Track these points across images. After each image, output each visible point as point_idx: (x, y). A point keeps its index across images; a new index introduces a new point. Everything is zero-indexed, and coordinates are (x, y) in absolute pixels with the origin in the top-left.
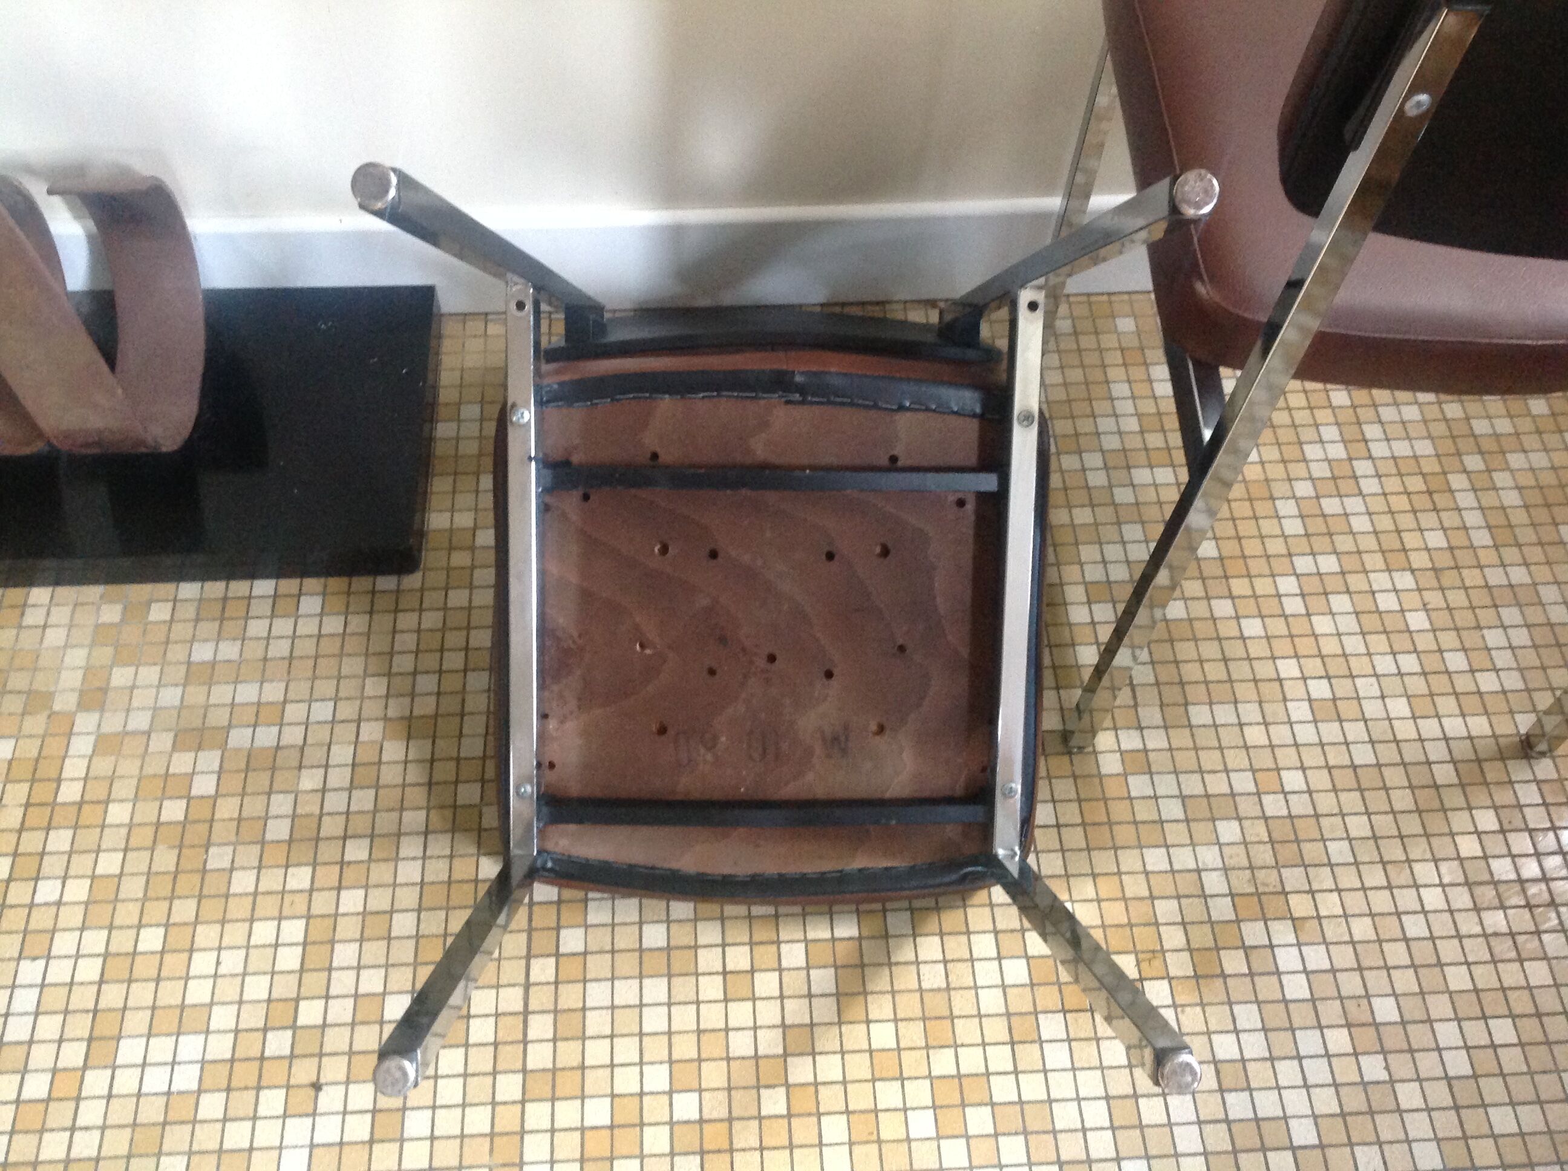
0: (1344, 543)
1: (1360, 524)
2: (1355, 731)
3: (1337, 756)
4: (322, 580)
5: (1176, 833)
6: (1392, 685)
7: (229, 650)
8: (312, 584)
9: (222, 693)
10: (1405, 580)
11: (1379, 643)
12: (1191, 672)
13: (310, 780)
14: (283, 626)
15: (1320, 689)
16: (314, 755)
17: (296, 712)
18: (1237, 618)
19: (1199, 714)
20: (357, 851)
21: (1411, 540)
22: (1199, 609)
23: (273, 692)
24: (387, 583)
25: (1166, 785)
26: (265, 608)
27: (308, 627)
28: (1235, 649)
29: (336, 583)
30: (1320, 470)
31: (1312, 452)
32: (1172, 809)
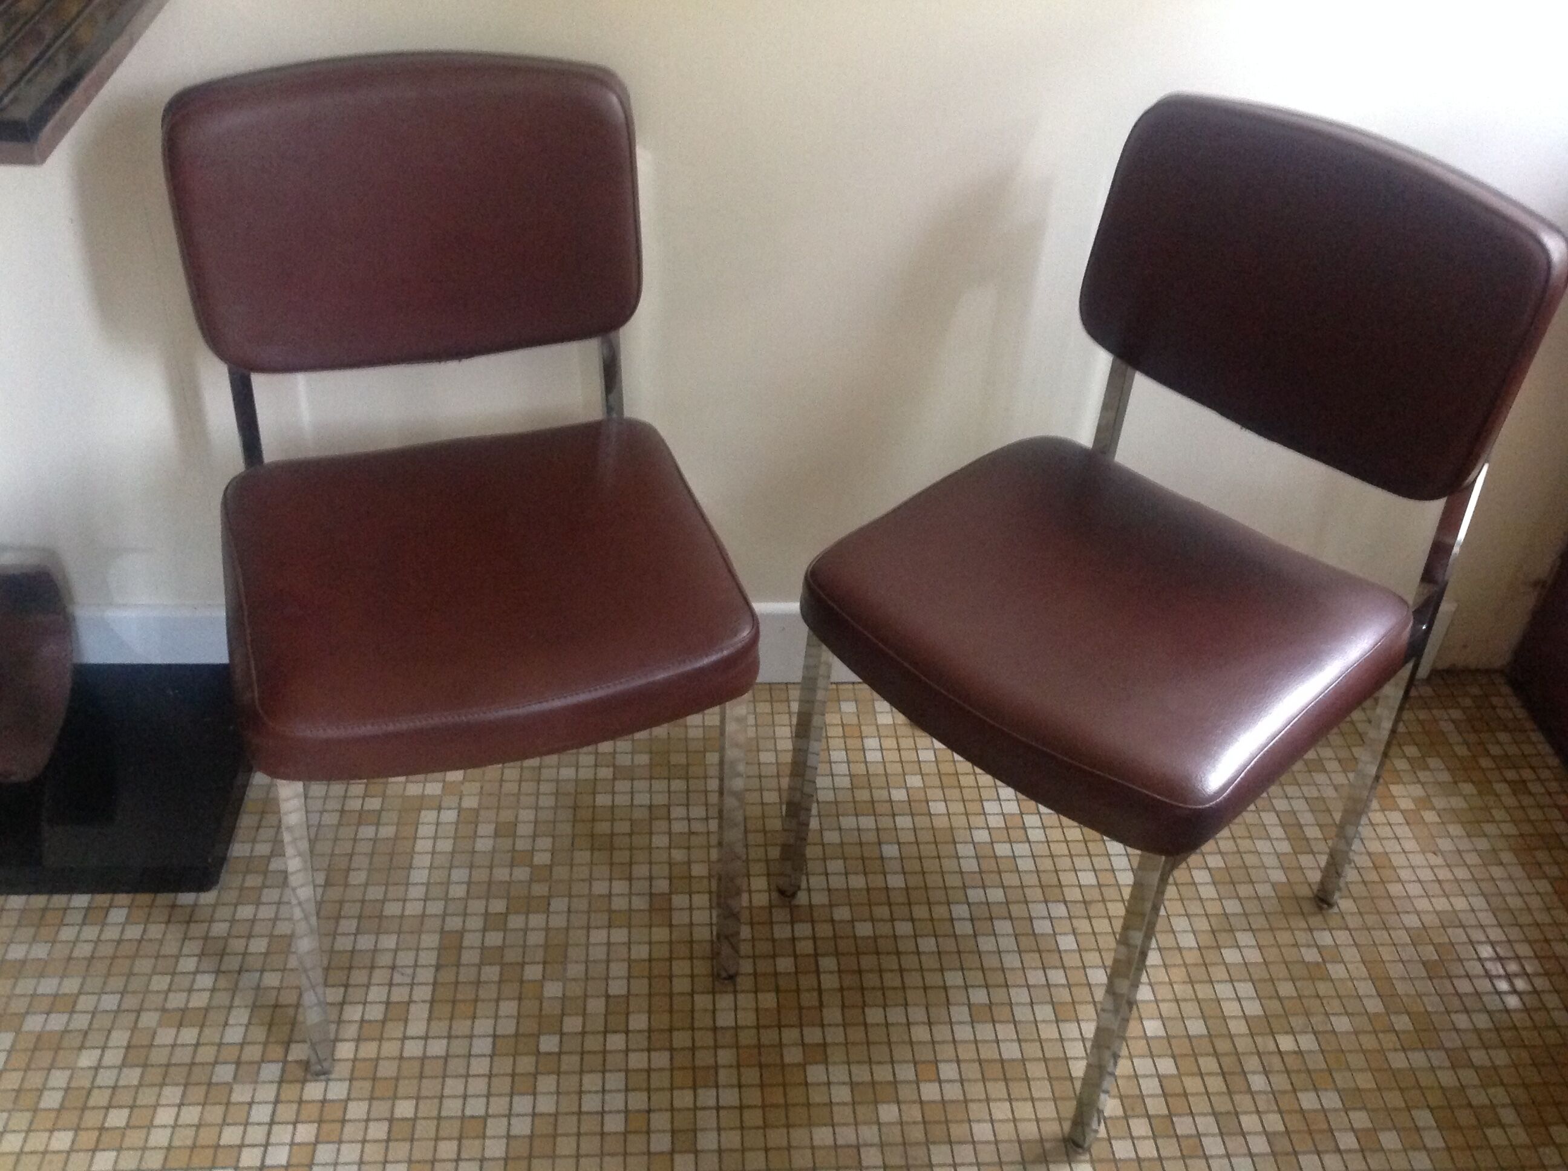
0: (1010, 879)
1: (1026, 865)
2: (1006, 1031)
3: (988, 1052)
4: (131, 896)
5: (842, 1114)
6: (1041, 994)
7: (40, 951)
8: (123, 898)
9: (26, 986)
10: (1060, 910)
11: (1033, 959)
12: (871, 980)
13: (87, 1059)
14: (90, 932)
15: (979, 996)
16: (96, 1038)
17: (86, 1002)
18: (915, 936)
19: (874, 1015)
20: (117, 1118)
21: (1067, 878)
22: (884, 929)
23: (71, 985)
24: (186, 898)
25: (839, 1073)
26: (78, 917)
27: (111, 933)
28: (910, 962)
29: (144, 898)
30: (995, 822)
31: (991, 807)
32: (841, 1094)
